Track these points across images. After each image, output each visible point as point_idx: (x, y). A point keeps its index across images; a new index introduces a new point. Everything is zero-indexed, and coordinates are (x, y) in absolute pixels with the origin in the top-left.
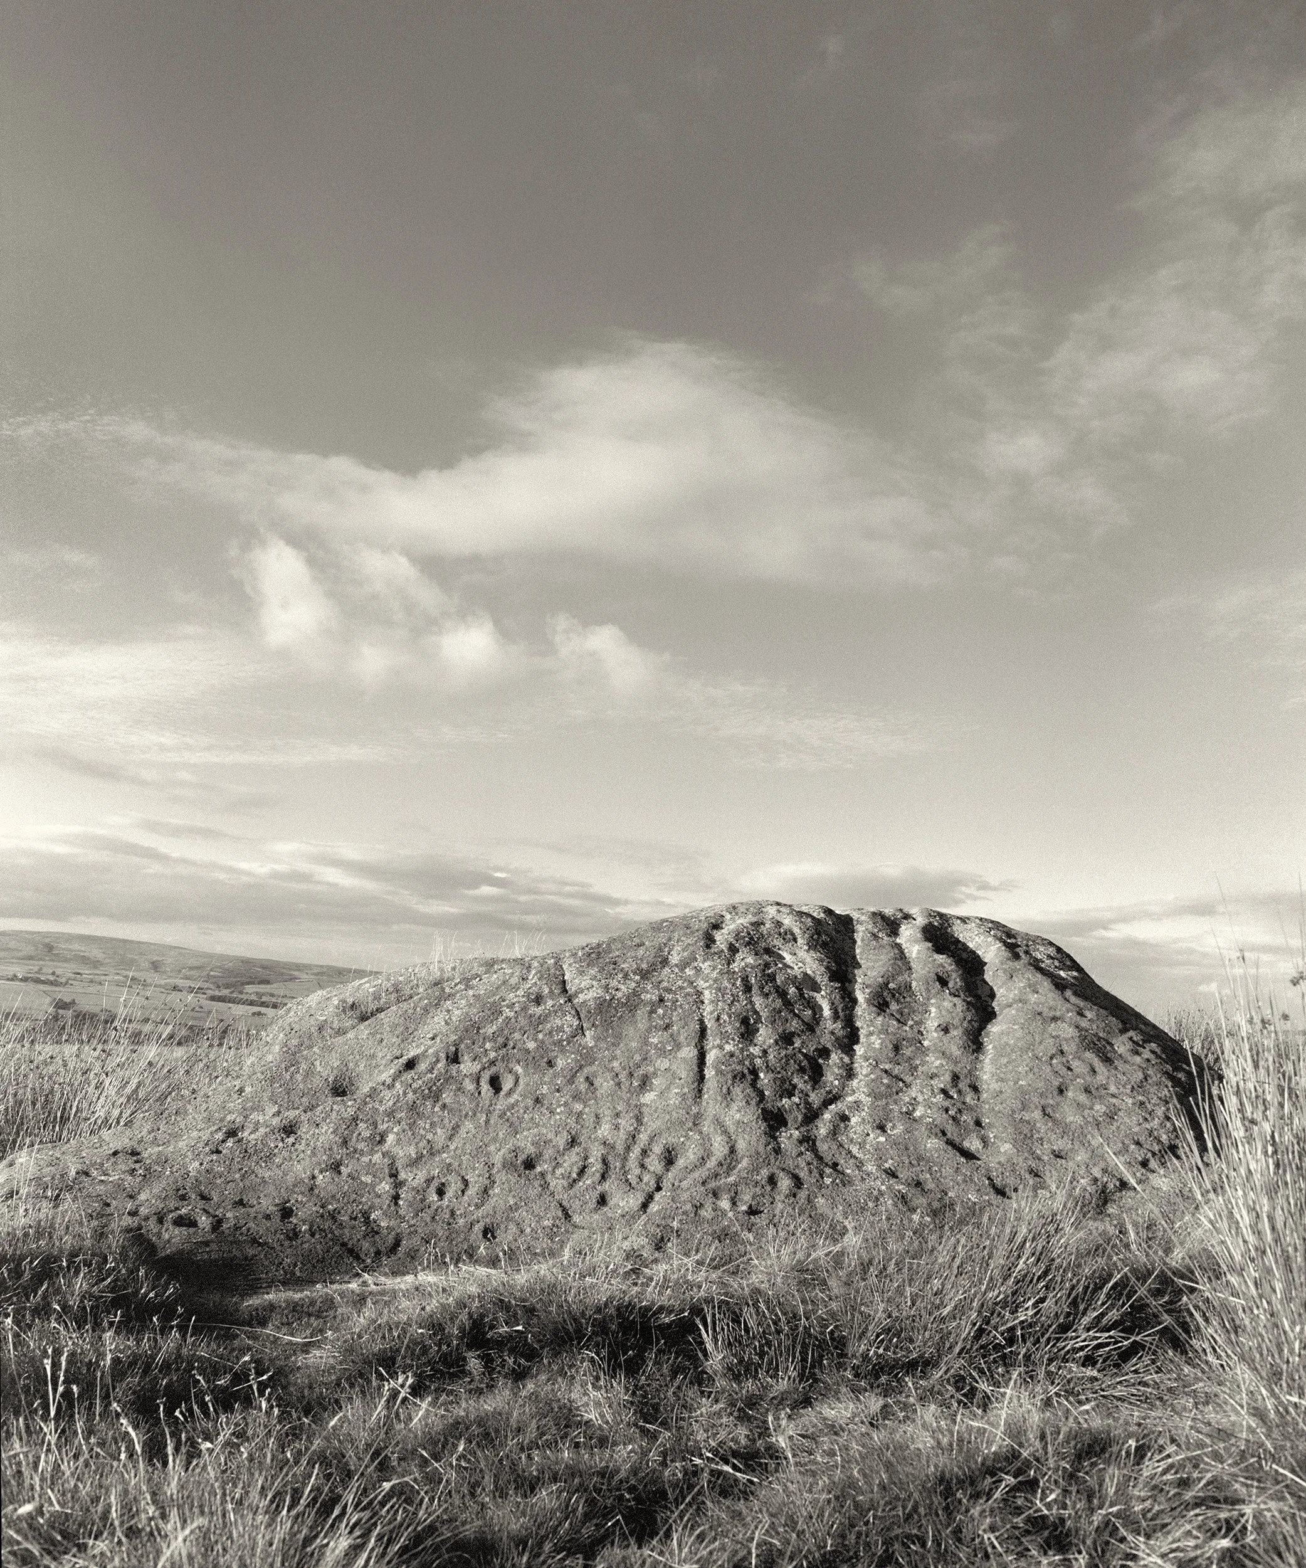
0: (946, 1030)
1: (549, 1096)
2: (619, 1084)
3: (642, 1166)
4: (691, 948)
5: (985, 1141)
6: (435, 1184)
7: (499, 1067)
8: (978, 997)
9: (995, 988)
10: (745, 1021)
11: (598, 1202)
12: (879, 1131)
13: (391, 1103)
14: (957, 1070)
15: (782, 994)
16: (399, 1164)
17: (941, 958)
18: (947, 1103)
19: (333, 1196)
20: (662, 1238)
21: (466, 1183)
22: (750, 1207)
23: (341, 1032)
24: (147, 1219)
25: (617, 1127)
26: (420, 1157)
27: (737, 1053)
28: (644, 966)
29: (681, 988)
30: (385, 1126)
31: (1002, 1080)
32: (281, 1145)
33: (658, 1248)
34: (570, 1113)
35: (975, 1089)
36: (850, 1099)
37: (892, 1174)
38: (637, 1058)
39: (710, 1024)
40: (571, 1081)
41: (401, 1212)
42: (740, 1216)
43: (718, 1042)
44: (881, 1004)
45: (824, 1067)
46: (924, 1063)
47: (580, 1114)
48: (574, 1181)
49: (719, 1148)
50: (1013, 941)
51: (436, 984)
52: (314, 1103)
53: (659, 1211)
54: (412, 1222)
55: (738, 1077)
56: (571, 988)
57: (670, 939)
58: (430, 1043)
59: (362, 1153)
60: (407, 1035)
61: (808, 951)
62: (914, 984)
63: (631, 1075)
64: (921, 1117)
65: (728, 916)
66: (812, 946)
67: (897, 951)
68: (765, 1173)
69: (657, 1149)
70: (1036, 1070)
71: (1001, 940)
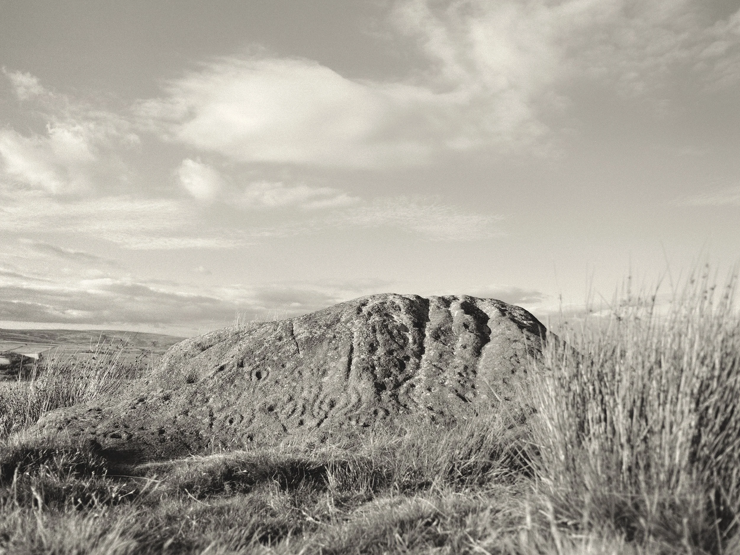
0: (465, 347)
1: (282, 380)
2: (313, 374)
3: (320, 408)
4: (351, 314)
5: (475, 394)
6: (229, 418)
7: (261, 368)
8: (483, 333)
9: (491, 329)
10: (371, 345)
11: (299, 424)
12: (427, 391)
13: (212, 385)
14: (467, 364)
15: (390, 333)
16: (214, 411)
17: (467, 316)
18: (460, 379)
19: (183, 425)
20: (325, 438)
21: (242, 417)
22: (365, 424)
23: (193, 356)
24: (99, 435)
25: (310, 392)
26: (223, 407)
27: (366, 359)
28: (329, 323)
29: (344, 332)
30: (209, 395)
31: (487, 368)
32: (162, 404)
33: (322, 442)
34: (291, 387)
35: (475, 372)
36: (417, 378)
37: (431, 409)
38: (322, 362)
39: (355, 346)
40: (292, 373)
41: (213, 431)
42: (359, 428)
43: (358, 354)
44: (436, 337)
45: (406, 364)
46: (452, 362)
47: (295, 387)
48: (290, 415)
49: (354, 399)
50: (504, 308)
51: (236, 334)
52: (178, 386)
53: (324, 426)
54: (217, 434)
55: (365, 369)
56: (295, 333)
57: (342, 311)
58: (231, 359)
59: (198, 406)
60: (221, 356)
61: (405, 315)
62: (453, 328)
63: (319, 370)
64: (447, 385)
65: (370, 300)
66: (408, 312)
67: (447, 314)
68: (373, 409)
69: (327, 401)
70: (503, 363)
71: (498, 308)
